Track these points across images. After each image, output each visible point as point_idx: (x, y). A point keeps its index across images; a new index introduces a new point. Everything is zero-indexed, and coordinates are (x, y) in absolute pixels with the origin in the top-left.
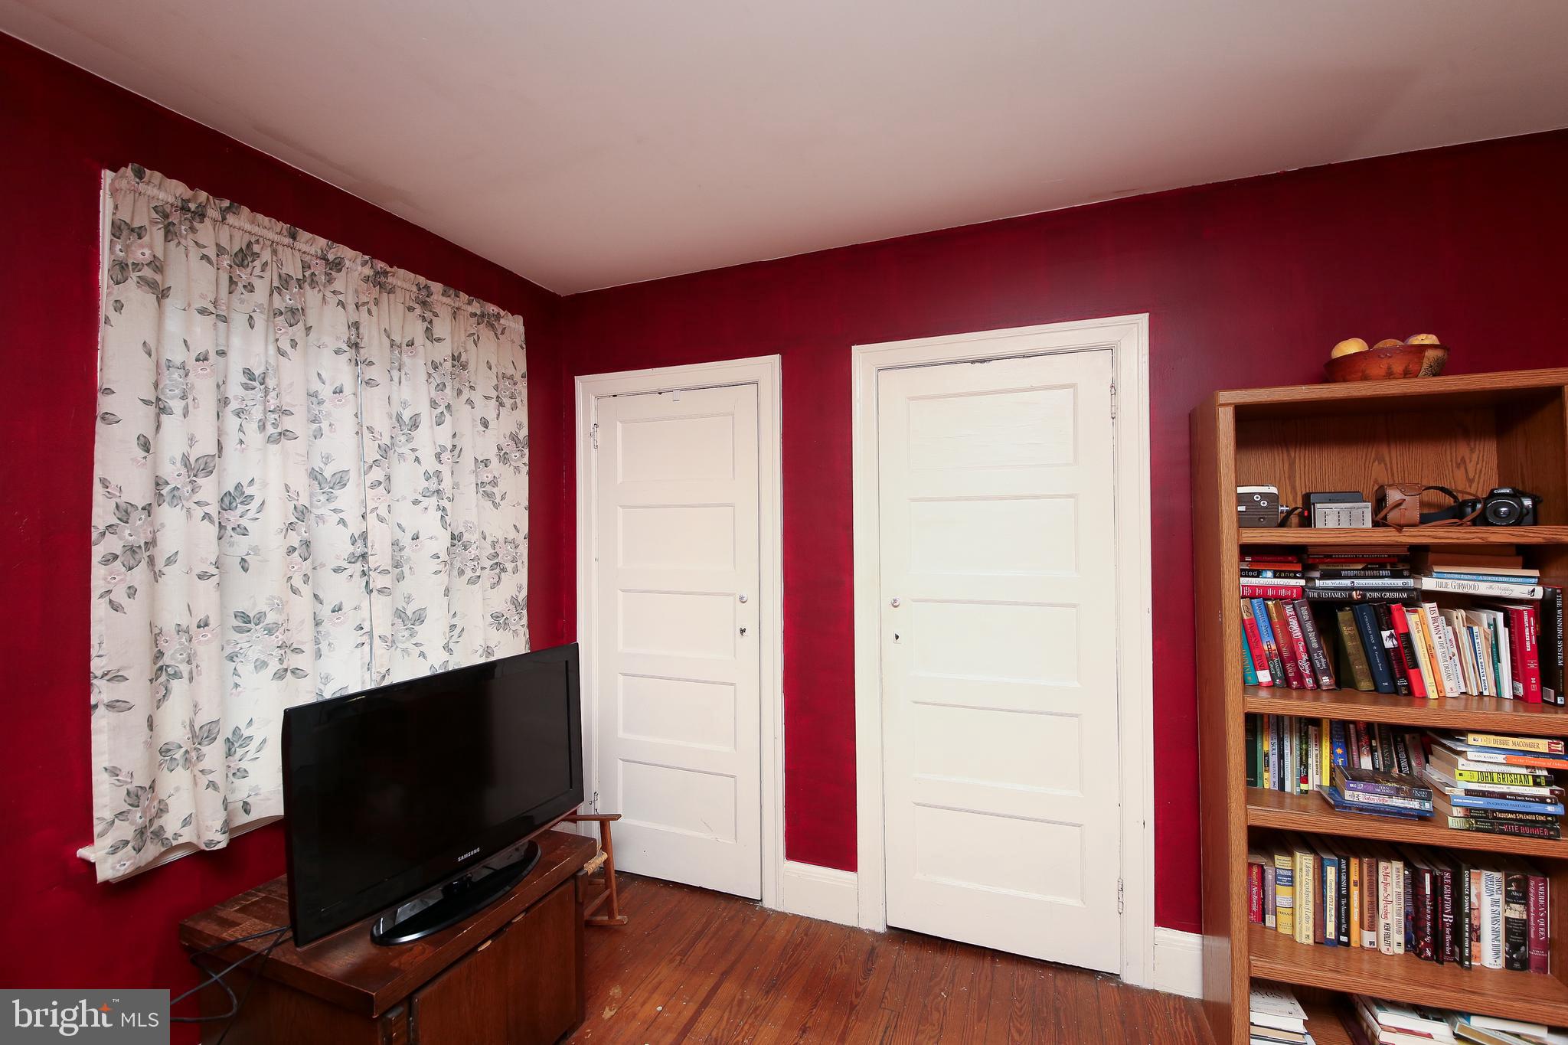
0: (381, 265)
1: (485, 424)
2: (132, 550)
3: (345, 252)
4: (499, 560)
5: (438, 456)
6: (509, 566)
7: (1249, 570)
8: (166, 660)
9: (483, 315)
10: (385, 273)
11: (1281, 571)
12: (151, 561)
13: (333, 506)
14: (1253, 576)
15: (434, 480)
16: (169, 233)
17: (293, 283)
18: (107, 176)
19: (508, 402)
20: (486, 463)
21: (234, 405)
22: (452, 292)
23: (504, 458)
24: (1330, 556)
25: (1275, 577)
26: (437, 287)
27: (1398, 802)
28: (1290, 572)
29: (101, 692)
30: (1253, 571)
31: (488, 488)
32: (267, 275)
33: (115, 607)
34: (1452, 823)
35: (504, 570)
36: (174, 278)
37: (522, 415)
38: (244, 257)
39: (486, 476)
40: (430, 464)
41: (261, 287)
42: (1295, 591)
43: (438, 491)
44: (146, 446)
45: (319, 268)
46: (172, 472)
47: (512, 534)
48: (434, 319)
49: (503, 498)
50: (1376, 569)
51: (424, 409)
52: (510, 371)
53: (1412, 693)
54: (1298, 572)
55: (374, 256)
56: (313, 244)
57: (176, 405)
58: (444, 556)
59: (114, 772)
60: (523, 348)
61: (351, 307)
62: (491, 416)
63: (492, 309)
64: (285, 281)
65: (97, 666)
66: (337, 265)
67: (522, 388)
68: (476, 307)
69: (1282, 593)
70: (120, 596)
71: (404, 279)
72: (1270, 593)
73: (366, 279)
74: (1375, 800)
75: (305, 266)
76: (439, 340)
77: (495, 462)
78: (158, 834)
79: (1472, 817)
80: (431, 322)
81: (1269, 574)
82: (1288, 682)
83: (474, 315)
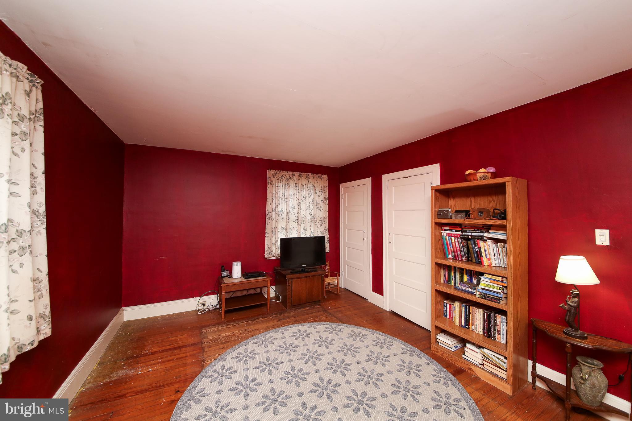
0: (300, 173)
1: (319, 196)
2: (269, 217)
3: (295, 173)
4: (322, 221)
5: (309, 203)
6: (324, 223)
7: (450, 229)
8: (273, 232)
9: (319, 176)
10: (301, 174)
11: (457, 230)
12: (271, 219)
13: (293, 212)
14: (450, 231)
15: (308, 207)
16: (274, 177)
17: (288, 179)
18: (268, 171)
19: (324, 192)
20: (319, 203)
21: (281, 198)
22: (313, 174)
23: (323, 202)
24: (466, 227)
25: (455, 231)
26: (310, 174)
27: (469, 289)
28: (459, 230)
29: (266, 235)
30: (450, 230)
31: (320, 208)
32: (285, 179)
33: (268, 224)
34: (477, 296)
35: (323, 223)
36: (274, 182)
37: (327, 194)
38: (282, 177)
39: (318, 206)
40: (308, 204)
41: (284, 181)
42: (458, 235)
43: (309, 209)
44: (271, 205)
45: (291, 176)
46: (274, 207)
47: (324, 217)
48: (310, 179)
49: (323, 210)
50: (477, 230)
51: (307, 195)
52: (325, 186)
53: (481, 263)
54: (460, 230)
55: (299, 172)
56: (290, 173)
57: (274, 199)
58: (310, 220)
59: (267, 244)
60: (327, 181)
61: (296, 181)
62: (320, 195)
63: (321, 175)
64: (287, 179)
65: (266, 231)
66: (294, 175)
67: (327, 189)
68: (317, 176)
69: (455, 235)
70: (268, 223)
71: (304, 174)
72: (453, 235)
73: (298, 176)
74: (465, 288)
75: (290, 176)
76: (311, 183)
77: (321, 203)
78: (272, 254)
79: (481, 295)
80: (309, 180)
81: (454, 231)
82: (455, 258)
83: (317, 177)
